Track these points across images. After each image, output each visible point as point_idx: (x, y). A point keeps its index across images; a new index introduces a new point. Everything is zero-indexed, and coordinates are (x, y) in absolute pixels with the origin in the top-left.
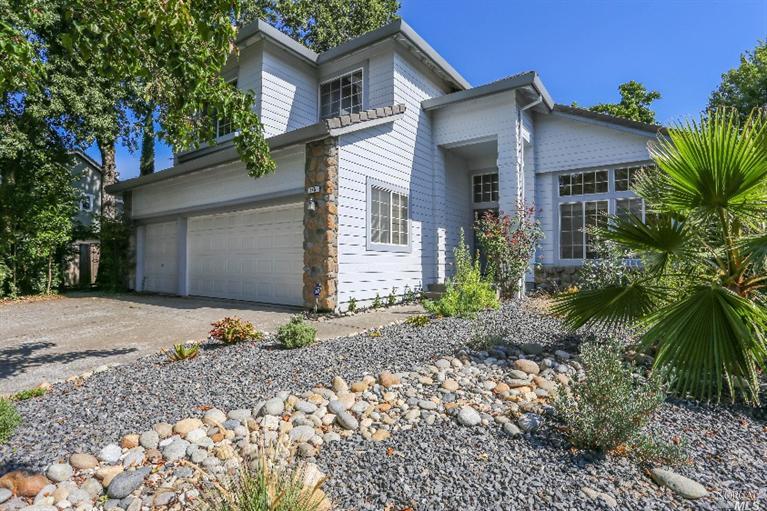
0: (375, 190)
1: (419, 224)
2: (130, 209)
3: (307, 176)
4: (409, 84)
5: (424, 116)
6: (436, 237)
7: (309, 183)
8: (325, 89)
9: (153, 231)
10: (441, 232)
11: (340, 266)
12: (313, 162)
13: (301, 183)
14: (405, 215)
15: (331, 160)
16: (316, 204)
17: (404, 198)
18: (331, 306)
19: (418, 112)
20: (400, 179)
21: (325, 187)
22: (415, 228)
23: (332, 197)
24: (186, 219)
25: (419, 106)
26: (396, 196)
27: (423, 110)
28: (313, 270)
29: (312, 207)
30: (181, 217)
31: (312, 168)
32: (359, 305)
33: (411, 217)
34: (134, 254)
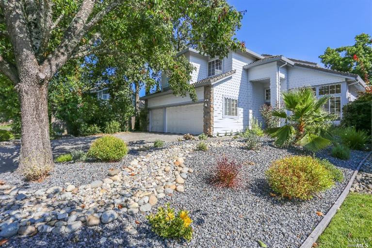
0: (226, 99)
1: (242, 109)
2: (147, 105)
3: (204, 96)
4: (238, 61)
5: (244, 71)
6: (248, 113)
7: (205, 98)
8: (210, 64)
9: (155, 112)
10: (251, 111)
11: (214, 123)
12: (206, 92)
13: (203, 98)
14: (236, 106)
15: (211, 91)
16: (207, 105)
17: (236, 100)
18: (211, 135)
19: (242, 70)
20: (235, 94)
21: (210, 100)
22: (240, 111)
23: (212, 102)
24: (165, 108)
25: (242, 68)
26: (233, 100)
27: (244, 69)
28: (206, 124)
29: (206, 105)
30: (164, 108)
31: (206, 93)
32: (220, 135)
33: (239, 107)
34: (149, 120)
